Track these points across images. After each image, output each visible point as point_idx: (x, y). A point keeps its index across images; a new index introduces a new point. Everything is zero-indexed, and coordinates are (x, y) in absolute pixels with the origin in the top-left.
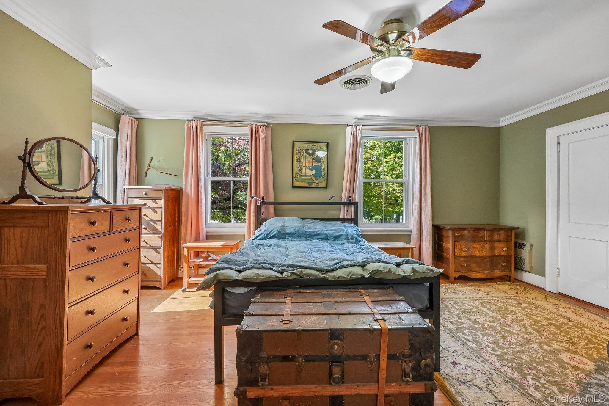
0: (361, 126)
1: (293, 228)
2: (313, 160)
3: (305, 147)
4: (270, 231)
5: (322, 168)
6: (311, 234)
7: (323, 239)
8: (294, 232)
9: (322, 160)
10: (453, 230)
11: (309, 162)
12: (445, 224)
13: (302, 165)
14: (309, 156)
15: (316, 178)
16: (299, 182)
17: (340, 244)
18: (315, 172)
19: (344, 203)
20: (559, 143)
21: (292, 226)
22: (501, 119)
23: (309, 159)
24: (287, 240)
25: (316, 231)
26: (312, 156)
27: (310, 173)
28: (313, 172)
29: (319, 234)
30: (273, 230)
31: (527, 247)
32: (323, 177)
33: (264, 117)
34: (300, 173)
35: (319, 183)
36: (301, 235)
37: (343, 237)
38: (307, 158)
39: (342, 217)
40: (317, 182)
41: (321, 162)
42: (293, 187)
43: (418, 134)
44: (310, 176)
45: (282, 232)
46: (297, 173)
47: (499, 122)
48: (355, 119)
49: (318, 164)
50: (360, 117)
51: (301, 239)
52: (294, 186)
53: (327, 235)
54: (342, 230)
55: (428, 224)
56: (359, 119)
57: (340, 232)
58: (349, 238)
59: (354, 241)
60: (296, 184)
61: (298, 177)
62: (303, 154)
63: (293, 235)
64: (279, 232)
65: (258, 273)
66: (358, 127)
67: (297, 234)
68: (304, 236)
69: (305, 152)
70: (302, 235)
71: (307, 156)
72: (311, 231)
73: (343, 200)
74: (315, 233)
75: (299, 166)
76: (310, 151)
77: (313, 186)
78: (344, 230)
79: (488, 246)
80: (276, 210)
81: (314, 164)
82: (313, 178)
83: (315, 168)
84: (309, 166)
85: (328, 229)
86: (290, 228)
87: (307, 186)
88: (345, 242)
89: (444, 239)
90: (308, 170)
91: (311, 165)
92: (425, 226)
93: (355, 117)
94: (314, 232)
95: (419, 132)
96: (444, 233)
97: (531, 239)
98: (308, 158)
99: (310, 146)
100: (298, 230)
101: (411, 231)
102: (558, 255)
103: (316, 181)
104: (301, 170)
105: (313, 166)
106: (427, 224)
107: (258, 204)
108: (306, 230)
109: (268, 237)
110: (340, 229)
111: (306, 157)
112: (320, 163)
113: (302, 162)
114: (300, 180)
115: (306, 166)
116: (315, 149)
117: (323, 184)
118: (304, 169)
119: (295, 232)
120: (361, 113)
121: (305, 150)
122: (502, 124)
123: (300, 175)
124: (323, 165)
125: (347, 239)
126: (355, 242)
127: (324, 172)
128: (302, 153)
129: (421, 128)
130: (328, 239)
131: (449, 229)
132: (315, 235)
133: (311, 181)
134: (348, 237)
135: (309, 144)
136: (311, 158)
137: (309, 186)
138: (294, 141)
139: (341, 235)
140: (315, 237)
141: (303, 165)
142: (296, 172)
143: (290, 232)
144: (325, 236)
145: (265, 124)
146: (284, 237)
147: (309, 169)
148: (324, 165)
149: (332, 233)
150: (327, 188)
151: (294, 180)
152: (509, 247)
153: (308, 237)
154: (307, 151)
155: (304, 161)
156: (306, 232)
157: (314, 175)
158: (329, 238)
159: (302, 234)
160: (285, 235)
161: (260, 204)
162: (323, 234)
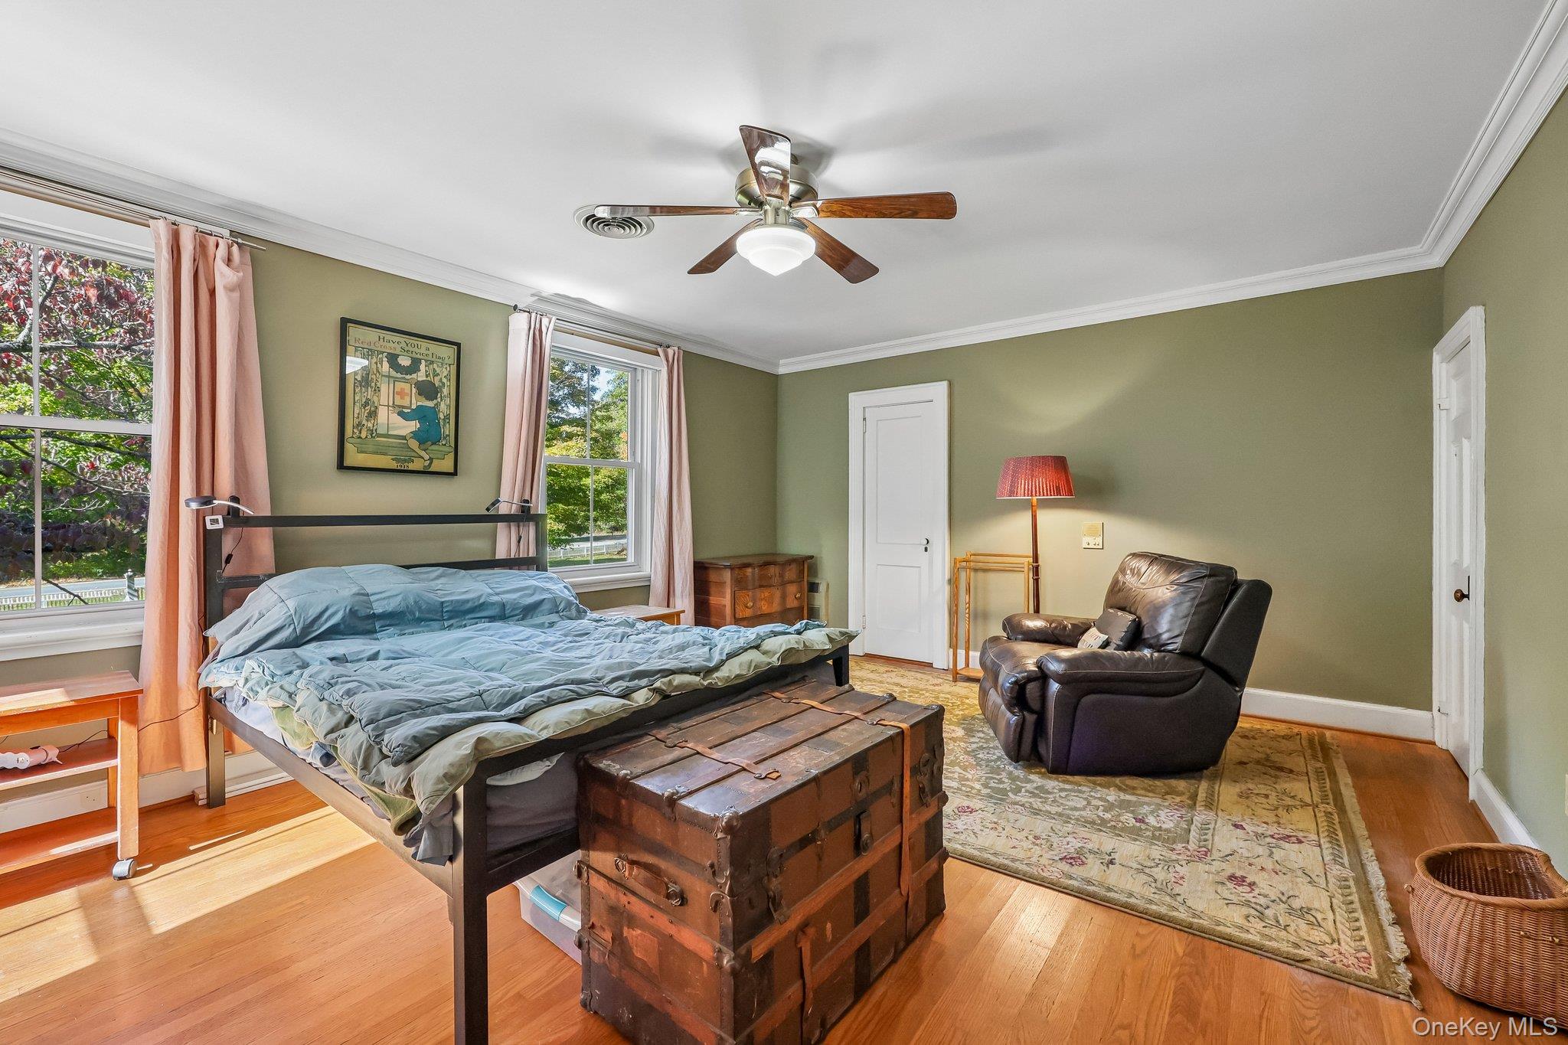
0: (554, 319)
1: (399, 598)
2: (414, 390)
3: (388, 345)
4: (313, 613)
5: (442, 416)
6: (457, 609)
7: (492, 619)
8: (399, 609)
9: (441, 392)
10: (731, 568)
11: (401, 394)
12: (718, 558)
13: (375, 399)
14: (399, 375)
15: (422, 442)
16: (362, 452)
17: (547, 625)
18: (418, 426)
19: (507, 518)
20: (864, 419)
21: (389, 590)
22: (781, 362)
23: (399, 385)
24: (379, 635)
25: (473, 599)
26: (408, 377)
27: (404, 427)
28: (413, 426)
29: (482, 606)
30: (326, 609)
31: (822, 588)
32: (444, 443)
33: (224, 209)
34: (370, 425)
35: (431, 459)
36: (427, 616)
37: (546, 607)
38: (392, 380)
39: (501, 554)
40: (427, 457)
41: (439, 400)
42: (341, 466)
43: (665, 362)
44: (404, 438)
45: (363, 613)
46: (360, 425)
47: (777, 365)
48: (533, 295)
49: (430, 404)
50: (544, 294)
51: (428, 626)
52: (347, 462)
53: (504, 605)
54: (536, 589)
55: (687, 560)
56: (542, 299)
57: (533, 594)
58: (561, 607)
59: (574, 612)
60: (353, 457)
61: (363, 435)
62: (379, 365)
63: (401, 619)
64: (353, 613)
65: (586, 709)
66: (545, 321)
67: (414, 614)
68: (435, 617)
69: (385, 359)
70: (430, 616)
71: (393, 373)
72: (458, 601)
73: (503, 509)
74: (470, 603)
75: (366, 404)
76: (405, 361)
77: (411, 467)
78: (544, 590)
79: (778, 594)
80: (278, 544)
81: (416, 402)
82: (414, 444)
83: (420, 414)
84: (399, 406)
85: (500, 590)
86: (389, 597)
87: (394, 465)
88: (554, 617)
89: (713, 589)
90: (396, 419)
91: (406, 403)
92: (680, 565)
93: (534, 291)
94: (467, 601)
95: (667, 361)
96: (713, 576)
97: (827, 576)
98: (396, 379)
99: (403, 345)
100: (416, 602)
101: (649, 579)
102: (864, 596)
103: (423, 453)
104: (373, 415)
105: (414, 407)
106: (684, 559)
107: (216, 527)
108: (443, 600)
109: (307, 635)
110: (531, 586)
111: (389, 377)
112: (435, 402)
113: (377, 390)
114: (371, 448)
115: (388, 406)
116: (418, 356)
117: (447, 465)
118: (383, 414)
119: (407, 607)
120: (553, 285)
121: (385, 354)
122: (782, 371)
123: (371, 431)
124: (443, 407)
125: (555, 610)
126: (576, 616)
127: (448, 429)
128: (376, 363)
129: (670, 352)
130: (507, 616)
131: (726, 567)
132: (468, 609)
133: (405, 453)
134: (557, 606)
135: (402, 340)
136: (407, 381)
137: (399, 468)
138: (345, 322)
139: (541, 602)
140: (470, 616)
141: (379, 401)
142: (356, 421)
143: (390, 609)
144: (497, 610)
145: (227, 233)
146: (369, 627)
147: (401, 414)
148: (449, 406)
149: (515, 599)
150: (455, 474)
151: (350, 448)
152: (801, 591)
153: (449, 619)
154: (393, 359)
155: (384, 388)
156: (442, 603)
157: (415, 435)
158: (510, 613)
159: (429, 611)
160: (370, 621)
161: (221, 525)
162: (493, 604)
